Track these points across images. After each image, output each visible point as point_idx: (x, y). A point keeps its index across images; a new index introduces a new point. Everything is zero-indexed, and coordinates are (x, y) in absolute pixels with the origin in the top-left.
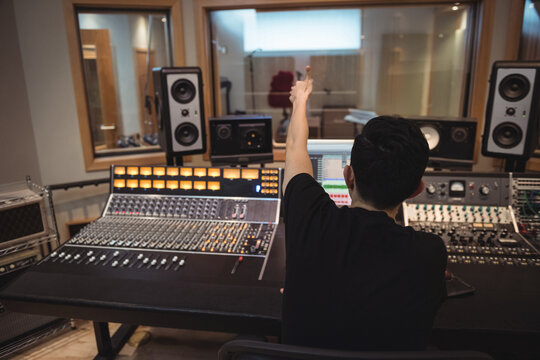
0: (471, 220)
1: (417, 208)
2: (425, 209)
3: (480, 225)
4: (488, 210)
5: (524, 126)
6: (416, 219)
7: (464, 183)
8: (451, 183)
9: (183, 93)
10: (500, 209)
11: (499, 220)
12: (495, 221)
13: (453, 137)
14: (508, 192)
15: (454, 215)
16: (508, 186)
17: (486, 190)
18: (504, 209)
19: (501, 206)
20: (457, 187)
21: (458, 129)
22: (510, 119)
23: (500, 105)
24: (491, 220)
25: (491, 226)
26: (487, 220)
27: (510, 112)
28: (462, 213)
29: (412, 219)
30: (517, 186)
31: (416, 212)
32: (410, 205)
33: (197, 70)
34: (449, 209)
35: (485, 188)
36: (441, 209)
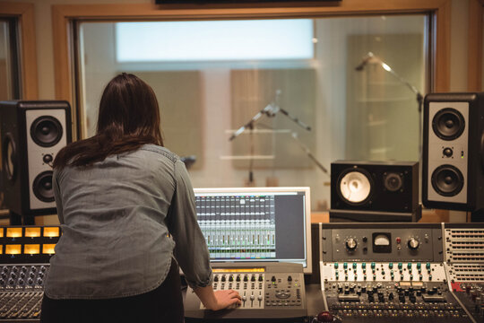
0: (397, 278)
1: (336, 267)
2: (345, 267)
3: (409, 284)
4: (419, 267)
5: (464, 169)
6: (334, 280)
7: (388, 236)
8: (375, 236)
9: (46, 133)
10: (432, 266)
11: (430, 278)
12: (426, 279)
13: (386, 184)
14: (442, 245)
15: (378, 274)
16: (441, 239)
17: (415, 244)
18: (438, 265)
19: (433, 262)
20: (381, 241)
21: (392, 175)
22: (447, 161)
23: (436, 144)
24: (421, 278)
25: (421, 284)
26: (416, 278)
27: (448, 153)
28: (387, 271)
29: (329, 280)
30: (451, 238)
31: (334, 271)
32: (328, 264)
33: (66, 105)
34: (373, 267)
35: (413, 241)
36: (364, 267)
